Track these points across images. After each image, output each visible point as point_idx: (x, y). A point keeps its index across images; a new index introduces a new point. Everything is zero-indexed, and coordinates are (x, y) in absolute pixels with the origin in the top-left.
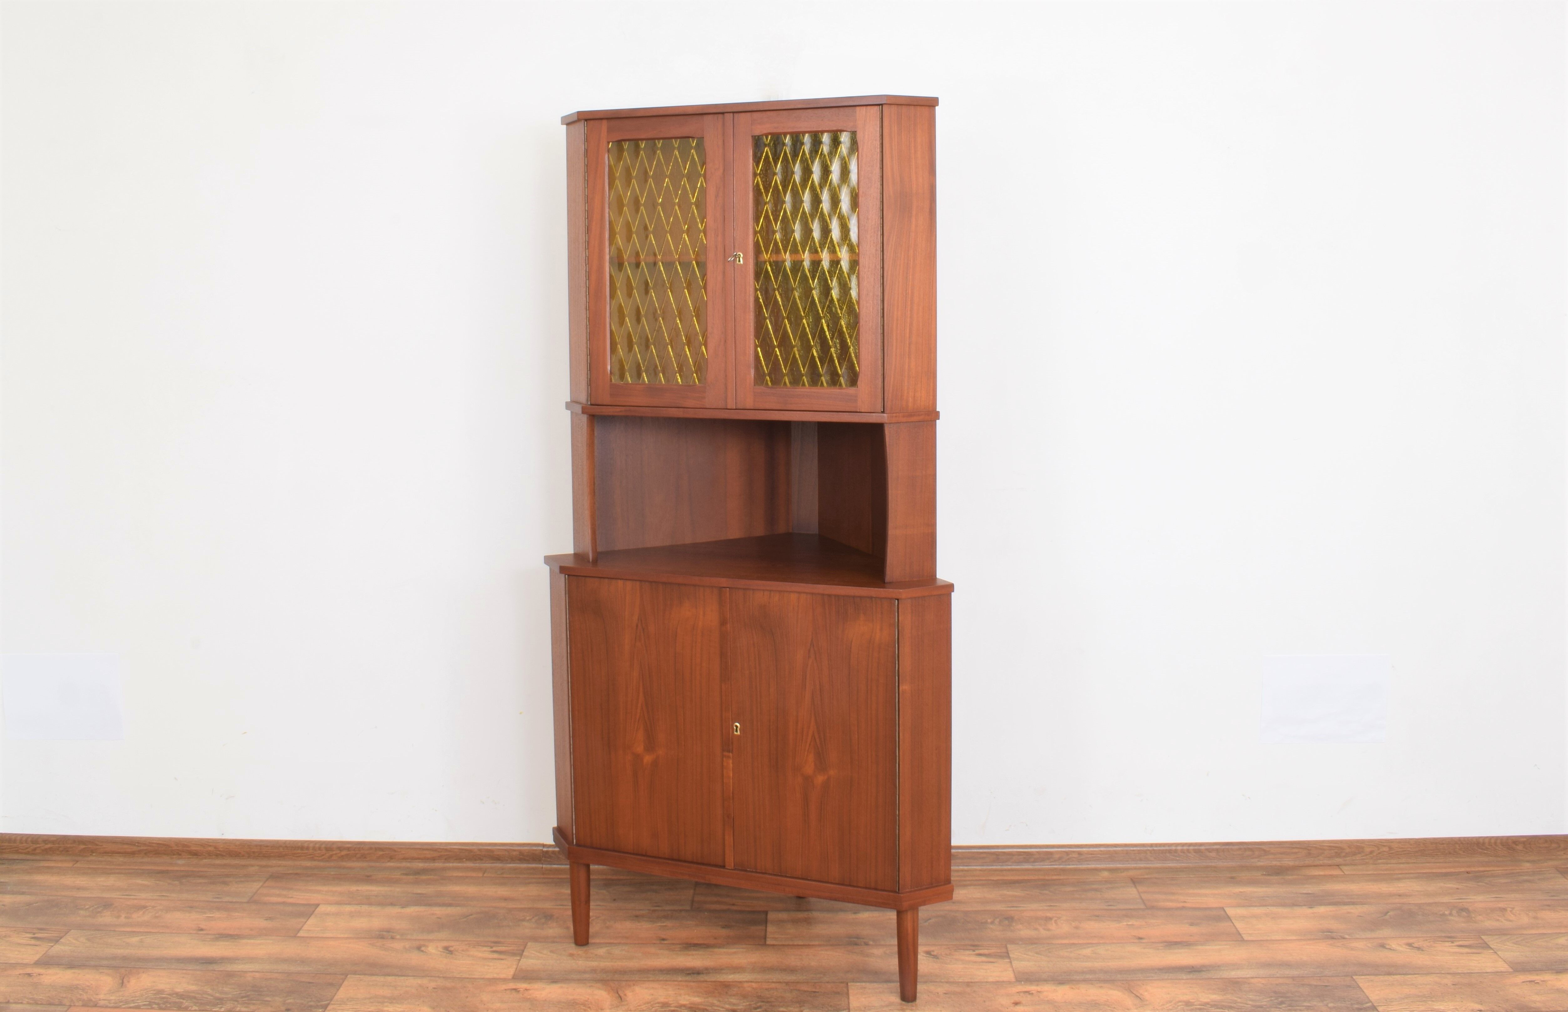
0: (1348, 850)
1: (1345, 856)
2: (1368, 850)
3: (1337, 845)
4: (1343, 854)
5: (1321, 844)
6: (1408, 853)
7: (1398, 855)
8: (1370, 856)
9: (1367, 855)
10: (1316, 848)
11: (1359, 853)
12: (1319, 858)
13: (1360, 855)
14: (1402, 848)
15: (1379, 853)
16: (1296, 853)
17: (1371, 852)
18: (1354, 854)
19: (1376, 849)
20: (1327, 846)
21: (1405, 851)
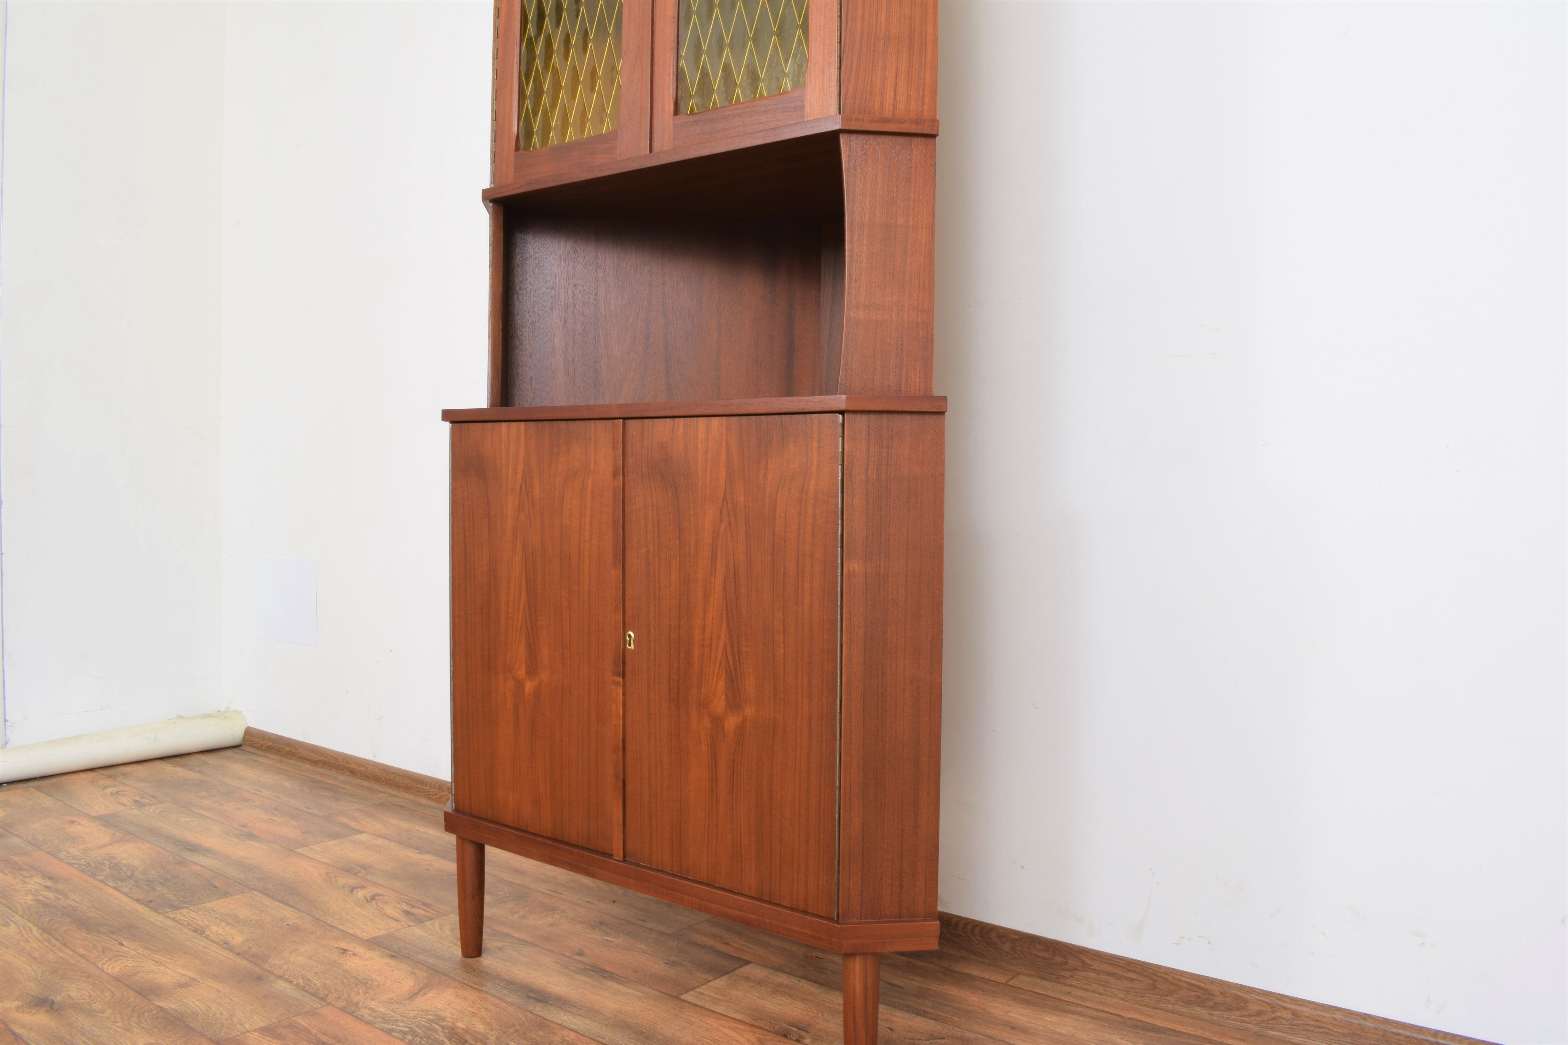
0: (1219, 999)
1: (1212, 1008)
2: (1254, 1008)
3: (1202, 985)
4: (1211, 1004)
5: (1176, 976)
6: (1327, 1033)
7: (1307, 1030)
8: (1257, 1018)
9: (1250, 1016)
10: (1166, 980)
11: (1238, 1009)
12: (1168, 998)
13: (1237, 1013)
14: (1317, 1021)
15: (1274, 1019)
16: (1132, 980)
17: (1259, 1013)
18: (1229, 1009)
19: (1270, 1010)
20: (1186, 982)
21: (1323, 1028)
